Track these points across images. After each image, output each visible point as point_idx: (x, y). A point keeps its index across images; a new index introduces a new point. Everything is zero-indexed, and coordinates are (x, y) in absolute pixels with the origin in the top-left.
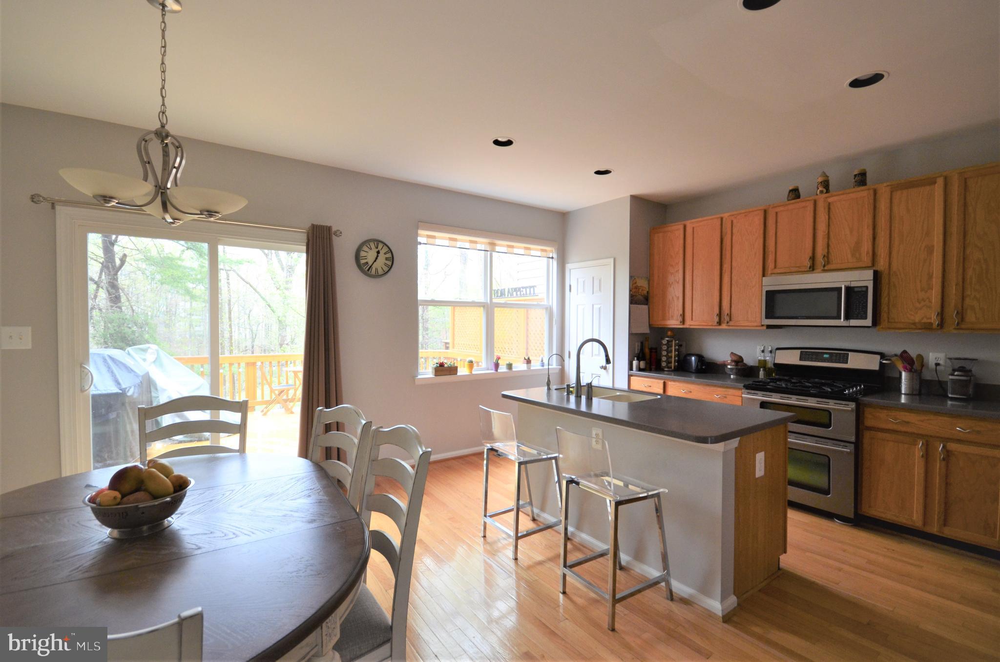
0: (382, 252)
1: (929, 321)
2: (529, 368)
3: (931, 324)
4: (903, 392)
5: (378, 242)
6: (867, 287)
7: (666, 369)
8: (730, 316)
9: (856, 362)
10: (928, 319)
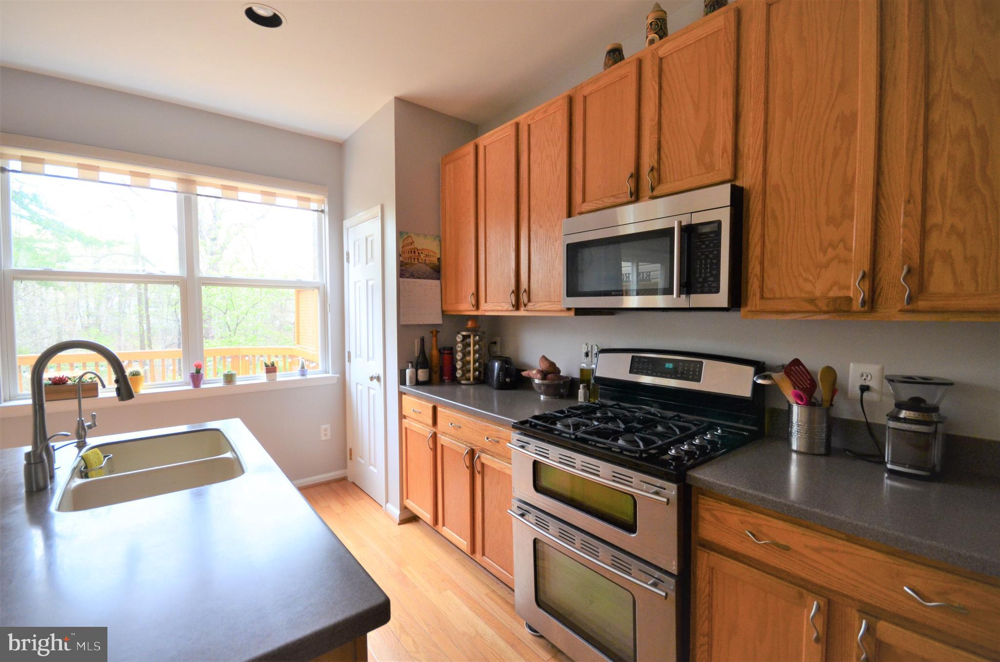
1: (843, 293)
2: (272, 380)
3: (849, 300)
4: (794, 447)
6: (719, 223)
7: (463, 382)
8: (529, 293)
9: (715, 380)
10: (841, 288)
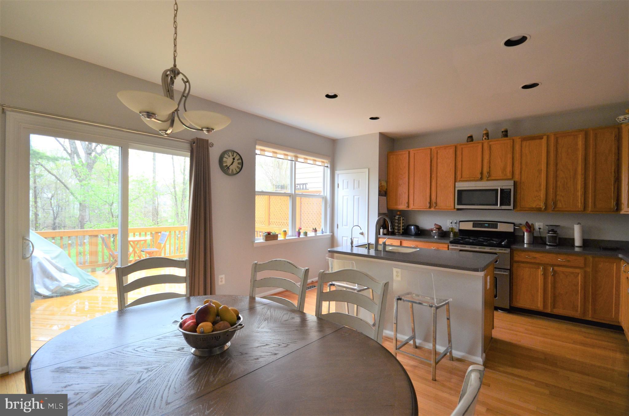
0: (236, 159)
1: (540, 207)
2: (316, 235)
3: (541, 208)
4: (525, 242)
5: (234, 152)
6: (510, 189)
7: (397, 234)
8: (436, 203)
9: (501, 228)
10: (539, 206)
